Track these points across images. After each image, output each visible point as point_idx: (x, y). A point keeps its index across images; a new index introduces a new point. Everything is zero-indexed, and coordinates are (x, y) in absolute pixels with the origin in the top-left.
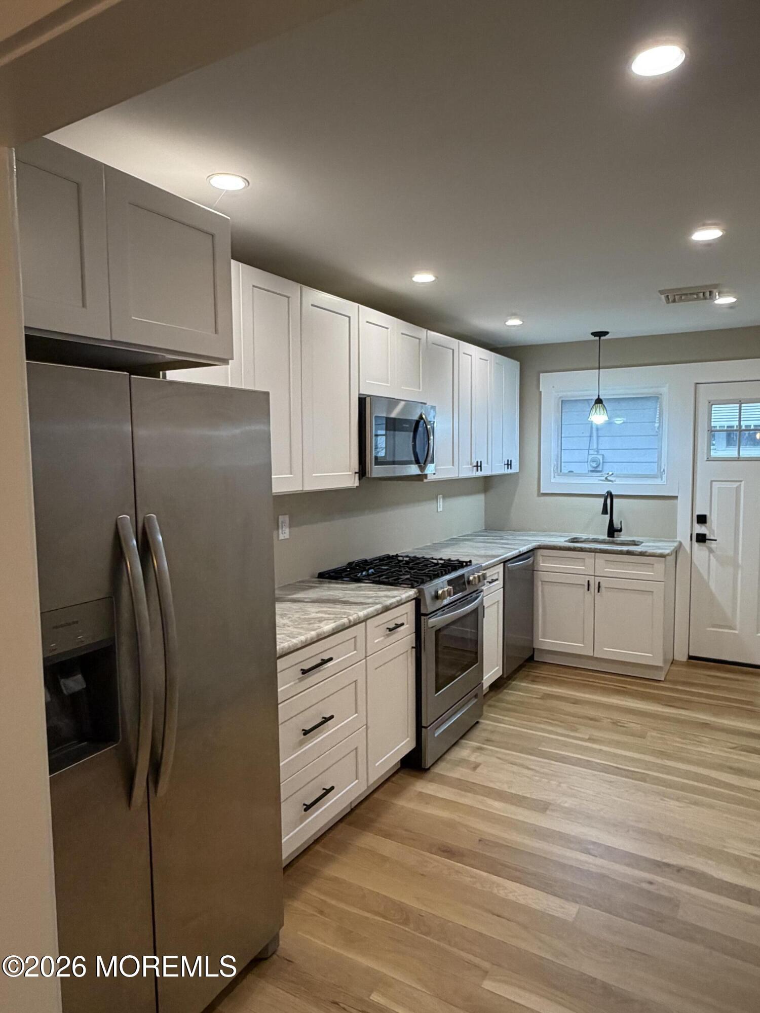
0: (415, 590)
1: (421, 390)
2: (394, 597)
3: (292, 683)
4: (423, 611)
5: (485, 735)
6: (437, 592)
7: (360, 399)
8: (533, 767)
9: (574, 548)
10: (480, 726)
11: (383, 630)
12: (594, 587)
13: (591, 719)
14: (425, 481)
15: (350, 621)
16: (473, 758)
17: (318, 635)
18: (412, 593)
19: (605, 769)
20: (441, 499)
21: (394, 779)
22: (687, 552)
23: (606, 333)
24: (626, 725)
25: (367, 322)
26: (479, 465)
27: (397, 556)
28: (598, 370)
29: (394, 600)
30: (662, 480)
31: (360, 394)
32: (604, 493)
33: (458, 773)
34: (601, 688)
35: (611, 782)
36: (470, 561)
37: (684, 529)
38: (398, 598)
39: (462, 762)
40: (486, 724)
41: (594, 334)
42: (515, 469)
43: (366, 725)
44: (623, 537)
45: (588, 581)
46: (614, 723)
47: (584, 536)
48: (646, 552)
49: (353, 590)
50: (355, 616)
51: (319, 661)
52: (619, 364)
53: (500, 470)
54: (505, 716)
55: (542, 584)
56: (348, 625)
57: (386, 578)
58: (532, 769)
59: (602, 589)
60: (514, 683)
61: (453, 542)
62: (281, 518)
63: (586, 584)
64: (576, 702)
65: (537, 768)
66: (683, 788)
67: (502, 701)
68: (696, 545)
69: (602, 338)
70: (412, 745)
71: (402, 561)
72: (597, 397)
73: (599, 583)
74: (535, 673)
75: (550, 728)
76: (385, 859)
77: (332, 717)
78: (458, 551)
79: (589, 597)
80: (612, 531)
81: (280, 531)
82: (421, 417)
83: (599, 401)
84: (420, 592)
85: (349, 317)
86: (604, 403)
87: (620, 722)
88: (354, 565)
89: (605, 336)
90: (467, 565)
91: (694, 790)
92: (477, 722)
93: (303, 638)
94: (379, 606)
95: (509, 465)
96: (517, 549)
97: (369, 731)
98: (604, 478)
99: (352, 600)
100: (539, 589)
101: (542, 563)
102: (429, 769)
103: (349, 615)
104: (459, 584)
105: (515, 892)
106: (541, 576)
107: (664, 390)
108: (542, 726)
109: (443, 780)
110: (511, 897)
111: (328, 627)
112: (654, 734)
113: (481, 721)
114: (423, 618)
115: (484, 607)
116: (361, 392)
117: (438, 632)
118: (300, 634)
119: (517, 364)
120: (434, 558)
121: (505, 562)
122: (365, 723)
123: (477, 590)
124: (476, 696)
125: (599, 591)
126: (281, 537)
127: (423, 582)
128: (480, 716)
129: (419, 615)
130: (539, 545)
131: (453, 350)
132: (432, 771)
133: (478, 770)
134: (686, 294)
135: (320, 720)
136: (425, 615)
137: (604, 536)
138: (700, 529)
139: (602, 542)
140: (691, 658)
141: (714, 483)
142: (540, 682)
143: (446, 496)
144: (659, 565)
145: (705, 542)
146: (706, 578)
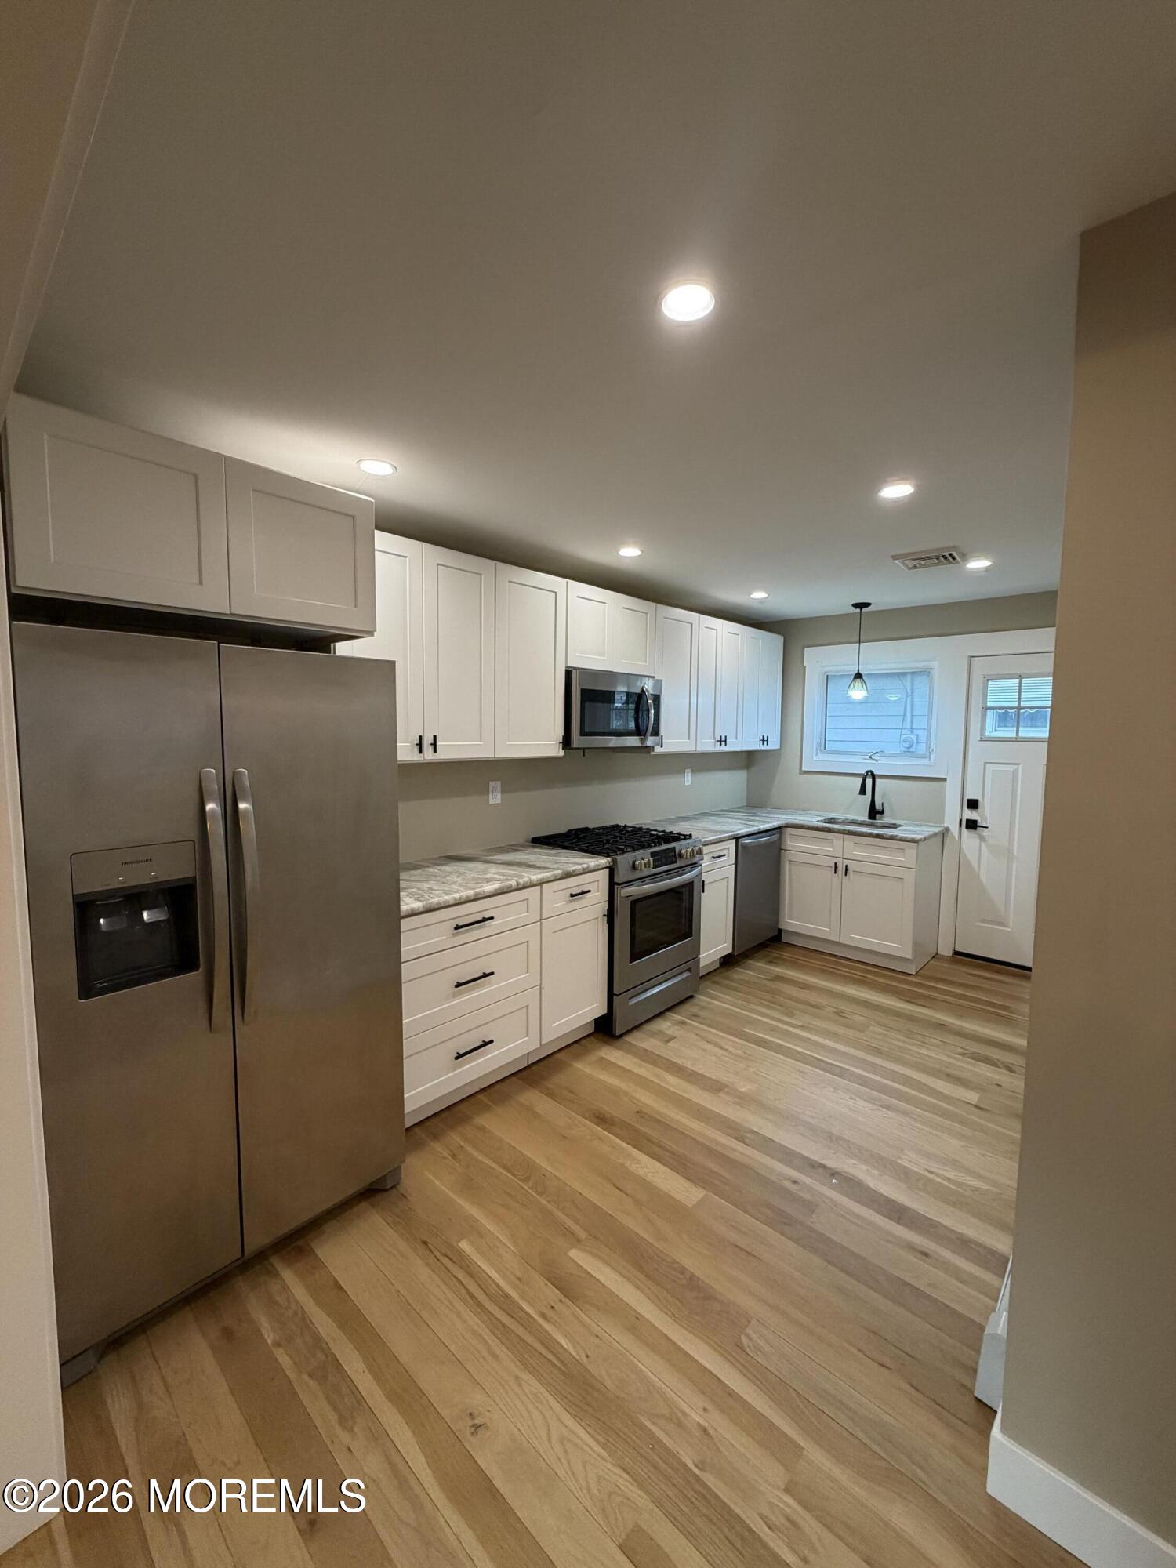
0: (609, 859)
1: (647, 664)
2: (581, 864)
3: (445, 937)
4: (616, 879)
5: (695, 1010)
6: (634, 862)
7: (566, 671)
8: (727, 1047)
9: (830, 828)
10: (694, 1001)
11: (564, 895)
12: (842, 870)
13: (812, 1006)
14: (652, 753)
15: (518, 884)
16: (672, 1031)
17: (476, 894)
18: (604, 861)
19: (803, 1059)
20: (690, 774)
22: (955, 838)
23: (867, 605)
24: (847, 1016)
25: (579, 597)
28: (858, 644)
29: (582, 867)
30: (930, 760)
31: (567, 667)
32: (864, 772)
33: (648, 1043)
34: (840, 975)
36: (690, 835)
37: (953, 814)
38: (585, 866)
39: (660, 1033)
40: (701, 1000)
41: (856, 606)
42: (774, 744)
43: (540, 985)
44: (887, 820)
45: (836, 864)
46: (837, 1013)
47: (842, 817)
48: (897, 836)
49: (548, 855)
50: (526, 879)
51: (481, 918)
52: (883, 637)
53: (754, 744)
54: (724, 993)
55: (790, 864)
56: (516, 887)
58: (726, 1050)
59: (850, 872)
60: (750, 962)
62: (492, 784)
63: (833, 866)
64: (805, 987)
65: (731, 1049)
66: (884, 1089)
67: (727, 978)
68: (965, 831)
69: (864, 610)
70: (605, 1011)
72: (856, 672)
73: (846, 866)
74: (776, 953)
75: (766, 1011)
76: (536, 1116)
77: (492, 973)
79: (835, 879)
80: (874, 812)
81: (490, 795)
82: (643, 691)
83: (858, 676)
84: (614, 861)
85: (556, 593)
86: (864, 678)
87: (843, 1013)
88: (573, 832)
89: (866, 607)
90: (685, 839)
91: (901, 1096)
92: (692, 997)
93: (457, 896)
94: (559, 872)
95: (766, 741)
96: (757, 826)
97: (543, 991)
98: (868, 757)
100: (786, 867)
101: (791, 841)
102: (621, 1036)
103: (523, 878)
104: (670, 857)
105: (647, 1168)
106: (787, 856)
107: (935, 664)
108: (759, 1008)
109: (630, 1048)
110: (641, 1172)
111: (489, 888)
112: (877, 1029)
113: (697, 996)
114: (616, 887)
115: (703, 881)
116: (569, 665)
117: (634, 903)
118: (457, 892)
119: (782, 637)
121: (737, 838)
122: (539, 983)
123: (696, 863)
124: (690, 970)
125: (846, 875)
126: (491, 801)
128: (697, 990)
129: (612, 884)
130: (788, 824)
131: (692, 624)
132: (624, 1038)
133: (670, 1044)
134: (924, 559)
135: (481, 974)
136: (619, 884)
137: (865, 818)
138: (970, 815)
139: (862, 824)
140: (956, 953)
141: (988, 765)
142: (776, 963)
143: (695, 771)
144: (911, 851)
145: (976, 829)
146: (976, 868)
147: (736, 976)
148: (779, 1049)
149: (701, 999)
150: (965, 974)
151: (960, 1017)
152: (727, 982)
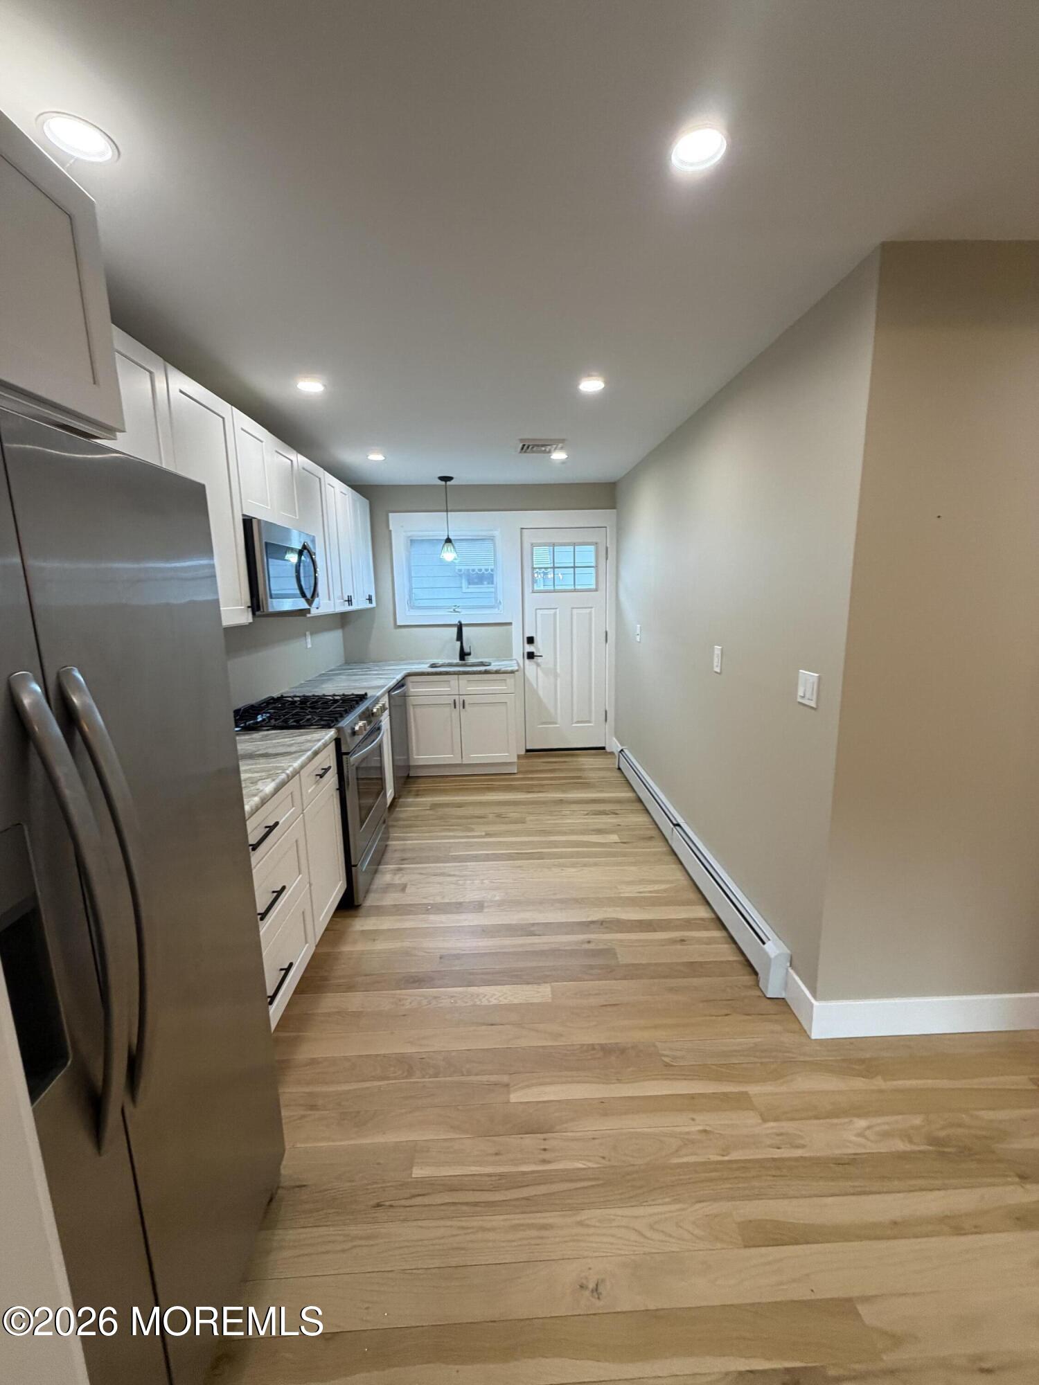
0: (333, 730)
1: (297, 518)
2: (319, 740)
4: (344, 749)
5: (398, 855)
6: (352, 728)
7: (244, 521)
8: (452, 873)
9: (436, 673)
10: (390, 849)
11: (313, 778)
12: (459, 704)
13: (479, 818)
14: (308, 615)
15: (288, 775)
16: (398, 879)
17: (261, 801)
18: (331, 733)
19: (510, 857)
20: (311, 635)
22: (521, 668)
23: (450, 479)
24: (509, 816)
25: (242, 429)
27: (282, 697)
28: (445, 513)
29: (320, 744)
30: (499, 609)
31: (243, 515)
32: (455, 622)
33: (390, 899)
34: (475, 789)
35: (520, 867)
36: (366, 694)
37: (519, 648)
39: (388, 888)
40: (394, 845)
41: (442, 478)
42: (373, 604)
43: (309, 882)
44: (471, 660)
45: (455, 700)
46: (497, 816)
47: (440, 661)
48: (500, 670)
49: (261, 740)
50: (291, 769)
51: (266, 829)
52: (463, 508)
53: (359, 604)
54: (407, 833)
55: (414, 708)
56: (286, 780)
57: (294, 722)
58: (454, 875)
59: (467, 705)
60: (404, 800)
61: (327, 677)
63: (453, 703)
64: (460, 805)
65: (457, 873)
66: (572, 855)
67: (397, 820)
68: (527, 661)
69: (448, 483)
70: (346, 887)
72: (446, 538)
73: (464, 701)
74: (414, 787)
75: (451, 834)
77: (284, 888)
78: (340, 685)
79: (455, 713)
80: (463, 655)
82: (304, 548)
83: (448, 541)
84: (338, 731)
85: (224, 419)
86: (453, 542)
87: (502, 815)
88: (241, 711)
89: (449, 481)
90: (366, 698)
91: (578, 855)
92: (387, 845)
94: (309, 753)
95: (370, 599)
96: (394, 678)
97: (312, 888)
98: (452, 610)
99: (270, 751)
100: (411, 710)
101: (412, 689)
102: (362, 904)
103: (284, 770)
105: (494, 995)
106: (412, 701)
107: (496, 533)
108: (445, 834)
109: (379, 911)
110: (494, 1002)
111: (269, 788)
112: (531, 818)
113: (390, 843)
114: (344, 757)
116: (244, 513)
117: (359, 769)
119: (367, 501)
120: (337, 694)
121: (389, 691)
123: (378, 723)
125: (463, 708)
127: (337, 721)
128: (387, 839)
129: (340, 755)
130: (409, 673)
131: (320, 480)
132: (364, 905)
133: (408, 891)
134: (538, 446)
135: (275, 895)
136: (347, 754)
137: (457, 660)
138: (529, 648)
139: (457, 665)
140: (528, 751)
141: (538, 611)
142: (423, 795)
143: (316, 633)
144: (510, 680)
145: (533, 658)
146: (535, 686)
147: (402, 815)
149: (393, 843)
150: (539, 762)
151: (564, 792)
152: (401, 823)
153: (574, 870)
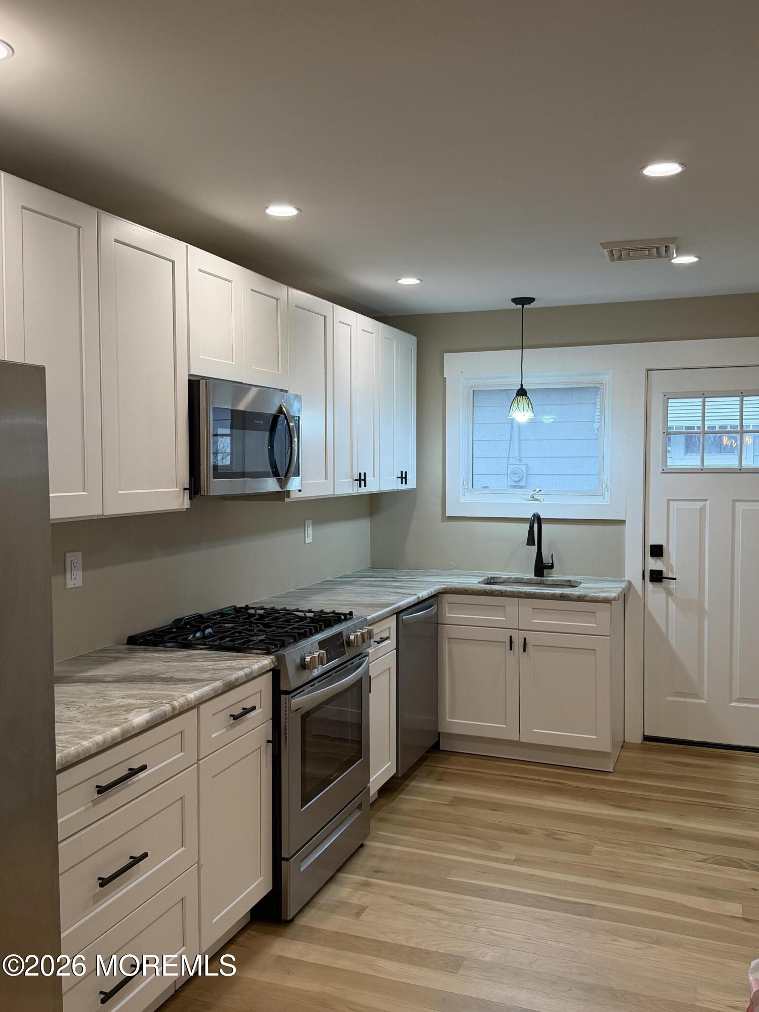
0: (272, 657)
1: (280, 372)
2: (242, 669)
3: (83, 808)
4: (284, 687)
5: (373, 863)
6: (303, 659)
7: (190, 381)
8: (440, 907)
9: (491, 592)
10: (365, 852)
11: (224, 717)
12: (519, 645)
13: (517, 831)
14: (287, 500)
15: (174, 709)
16: (357, 899)
17: (123, 733)
18: (266, 661)
19: (538, 902)
20: (310, 528)
21: (240, 939)
22: (639, 595)
23: (530, 301)
24: (565, 838)
25: (200, 271)
26: (363, 478)
27: (247, 608)
28: (520, 350)
29: (241, 673)
30: (604, 498)
31: (190, 375)
32: (529, 516)
33: (334, 923)
34: (531, 785)
35: (545, 920)
36: (351, 613)
37: (635, 564)
38: (247, 671)
39: (341, 906)
41: (516, 301)
42: (412, 483)
43: (198, 862)
44: (555, 576)
45: (511, 637)
46: (548, 835)
47: (504, 575)
48: (585, 596)
49: (179, 660)
50: (182, 700)
51: (125, 772)
53: (389, 483)
54: (401, 834)
55: (449, 642)
56: (171, 715)
57: (231, 641)
58: (439, 910)
59: (529, 647)
60: (412, 783)
61: (328, 585)
62: (70, 557)
63: (508, 641)
64: (496, 807)
65: (446, 908)
66: (644, 921)
68: (650, 585)
69: (526, 306)
70: (269, 887)
71: (254, 615)
72: (519, 387)
73: (525, 639)
74: (442, 767)
75: (464, 848)
77: (145, 855)
78: (334, 598)
79: (512, 657)
80: (541, 567)
81: (68, 575)
82: (280, 411)
83: (522, 392)
84: (280, 660)
85: (173, 262)
86: (529, 394)
87: (556, 834)
88: (182, 623)
89: (529, 304)
90: (346, 619)
92: (362, 846)
93: (99, 738)
94: (218, 684)
95: (403, 478)
96: (415, 595)
97: (203, 871)
98: (529, 497)
99: (178, 675)
100: (446, 648)
101: (448, 614)
102: (292, 920)
103: (173, 698)
104: (336, 646)
106: (448, 632)
107: (607, 378)
108: (453, 846)
109: (313, 935)
111: (139, 719)
113: (367, 843)
114: (283, 697)
115: (370, 676)
116: (192, 373)
117: (305, 717)
118: (95, 732)
119: (416, 338)
120: (300, 609)
121: (398, 613)
122: (197, 860)
123: (360, 654)
124: (359, 807)
125: (524, 651)
126: (70, 584)
127: (284, 645)
128: (366, 836)
129: (278, 693)
130: (445, 589)
131: (325, 317)
132: (296, 922)
133: (364, 917)
134: (635, 250)
135: (126, 861)
136: (287, 693)
137: (531, 575)
138: (655, 564)
139: (528, 583)
140: (646, 738)
141: (671, 503)
142: (446, 781)
143: (317, 522)
144: (603, 613)
145: (661, 581)
146: (663, 629)
147: (405, 806)
148: (502, 896)
149: (374, 846)
150: (662, 761)
151: (681, 816)
152: (397, 817)
153: (633, 944)
